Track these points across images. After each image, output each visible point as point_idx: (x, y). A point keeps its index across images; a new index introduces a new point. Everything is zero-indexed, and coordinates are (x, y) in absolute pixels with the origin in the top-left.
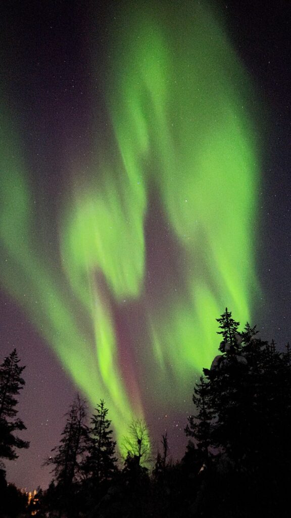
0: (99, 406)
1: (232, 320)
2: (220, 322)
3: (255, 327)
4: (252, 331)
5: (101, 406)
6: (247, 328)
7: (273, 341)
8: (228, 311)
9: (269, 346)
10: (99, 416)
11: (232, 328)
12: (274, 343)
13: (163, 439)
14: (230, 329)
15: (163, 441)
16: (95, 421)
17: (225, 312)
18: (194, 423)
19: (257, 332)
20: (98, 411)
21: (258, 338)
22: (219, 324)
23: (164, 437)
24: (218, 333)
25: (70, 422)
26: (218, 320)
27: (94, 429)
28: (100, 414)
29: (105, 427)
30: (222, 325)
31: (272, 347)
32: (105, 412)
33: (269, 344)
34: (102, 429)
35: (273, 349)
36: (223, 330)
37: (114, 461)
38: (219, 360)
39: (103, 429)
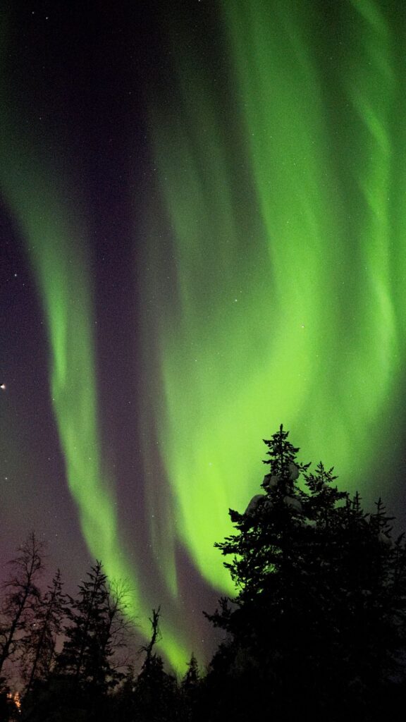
0: (94, 570)
1: (287, 444)
2: (269, 446)
3: (331, 470)
4: (326, 476)
5: (96, 569)
6: (320, 470)
7: (357, 495)
8: (283, 430)
9: (351, 502)
10: (92, 584)
11: (286, 454)
12: (359, 497)
13: (153, 615)
14: (282, 455)
15: (152, 619)
16: (85, 591)
17: (279, 430)
18: (228, 608)
19: (334, 478)
20: (92, 576)
21: (333, 487)
22: (267, 448)
23: (154, 613)
24: (265, 462)
25: (53, 590)
26: (266, 442)
27: (82, 603)
28: (93, 582)
29: (99, 602)
30: (272, 451)
31: (354, 503)
32: (101, 580)
33: (351, 497)
34: (93, 603)
35: (356, 505)
36: (273, 458)
37: (108, 655)
38: (258, 501)
39: (96, 605)
